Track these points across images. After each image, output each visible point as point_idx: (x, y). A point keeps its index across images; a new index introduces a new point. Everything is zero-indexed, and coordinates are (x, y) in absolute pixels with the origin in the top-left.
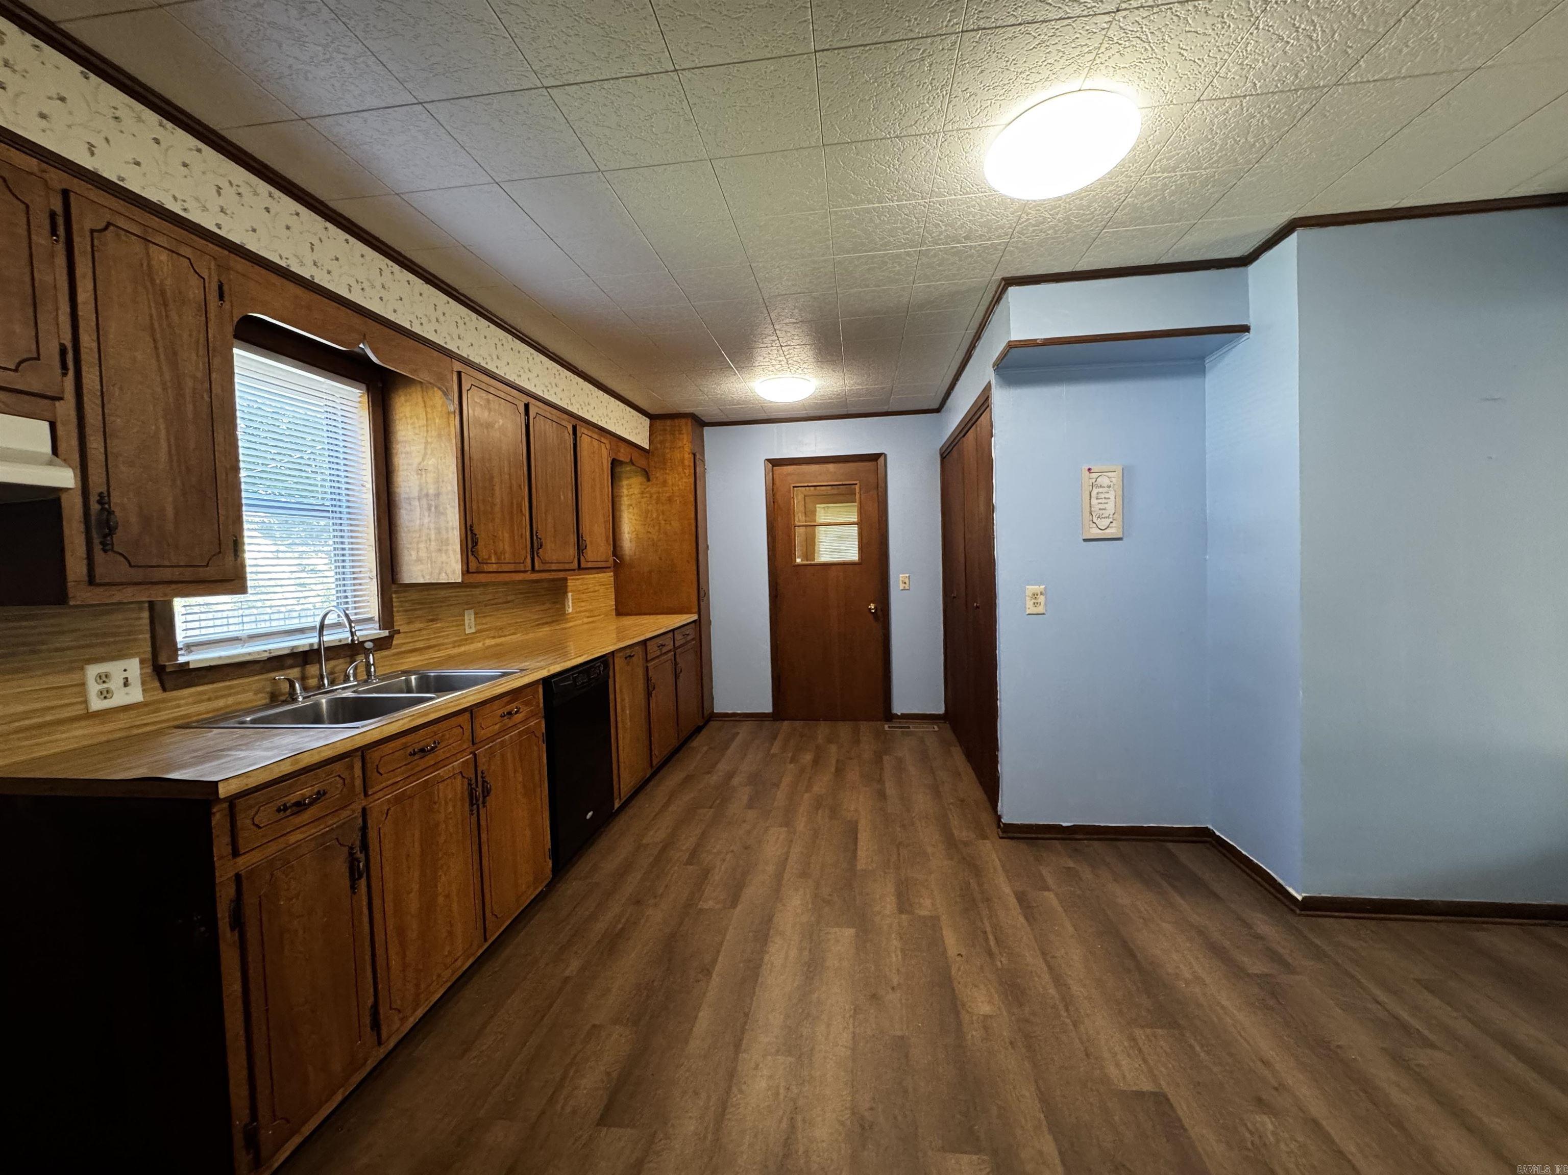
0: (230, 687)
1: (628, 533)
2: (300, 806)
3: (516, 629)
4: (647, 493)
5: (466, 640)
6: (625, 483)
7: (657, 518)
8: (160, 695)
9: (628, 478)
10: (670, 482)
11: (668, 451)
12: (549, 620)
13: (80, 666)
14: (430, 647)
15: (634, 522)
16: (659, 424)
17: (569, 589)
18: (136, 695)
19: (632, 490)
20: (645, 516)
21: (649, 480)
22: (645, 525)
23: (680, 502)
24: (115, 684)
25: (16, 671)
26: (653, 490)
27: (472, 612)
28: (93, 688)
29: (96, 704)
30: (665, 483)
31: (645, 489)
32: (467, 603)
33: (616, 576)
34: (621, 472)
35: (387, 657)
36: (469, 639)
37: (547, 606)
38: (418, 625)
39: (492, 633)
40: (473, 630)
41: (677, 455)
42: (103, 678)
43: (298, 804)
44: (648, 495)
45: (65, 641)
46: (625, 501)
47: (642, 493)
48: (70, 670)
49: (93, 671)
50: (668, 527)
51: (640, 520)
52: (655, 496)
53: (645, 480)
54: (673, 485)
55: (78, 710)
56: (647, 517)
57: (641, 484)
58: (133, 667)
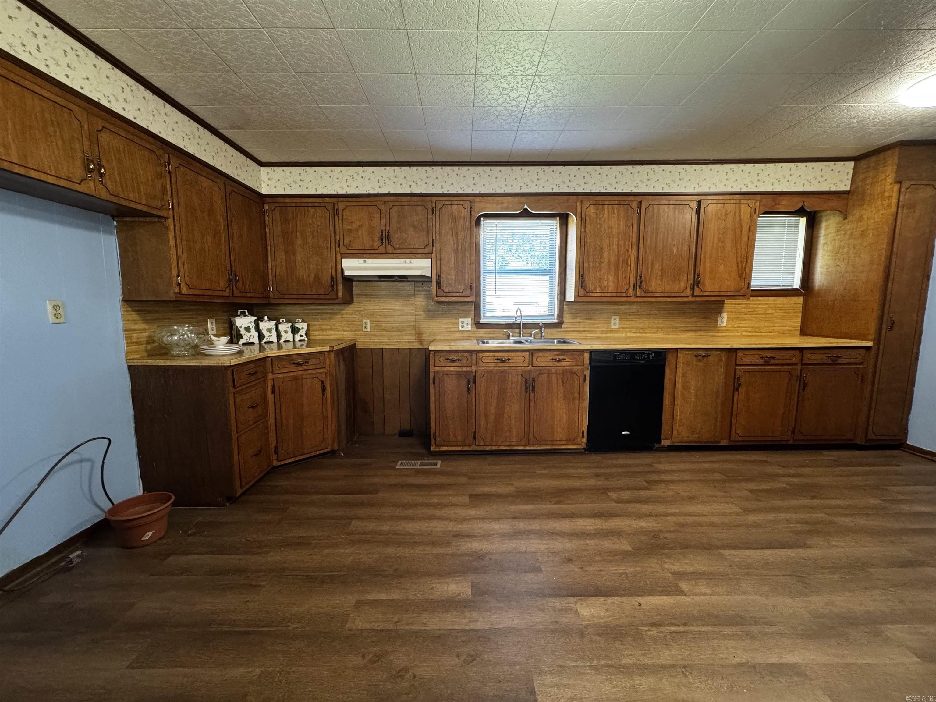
0: (495, 331)
1: (821, 267)
2: (452, 361)
3: (657, 331)
4: (842, 230)
5: (611, 331)
6: (824, 225)
7: (848, 252)
8: (475, 329)
9: (827, 220)
10: (865, 217)
11: (868, 187)
12: (696, 328)
13: (457, 318)
14: (585, 331)
15: (826, 257)
16: (863, 164)
17: (725, 310)
18: (469, 328)
19: (829, 230)
20: (836, 253)
21: (845, 218)
22: (836, 259)
23: (873, 234)
24: (465, 324)
25: (446, 317)
26: (849, 227)
27: (617, 318)
28: (461, 324)
29: (461, 329)
30: (860, 219)
31: (840, 227)
32: (615, 313)
33: (805, 303)
34: (821, 216)
35: (559, 331)
36: (612, 331)
37: (694, 320)
38: (578, 320)
39: (634, 330)
40: (617, 326)
41: (878, 189)
42: (462, 322)
43: (452, 360)
44: (843, 232)
45: (456, 311)
46: (822, 240)
47: (838, 231)
48: (456, 319)
49: (461, 320)
50: (857, 260)
51: (832, 256)
52: (848, 233)
53: (841, 219)
54: (868, 219)
55: (457, 330)
56: (838, 253)
57: (838, 223)
58: (469, 320)
